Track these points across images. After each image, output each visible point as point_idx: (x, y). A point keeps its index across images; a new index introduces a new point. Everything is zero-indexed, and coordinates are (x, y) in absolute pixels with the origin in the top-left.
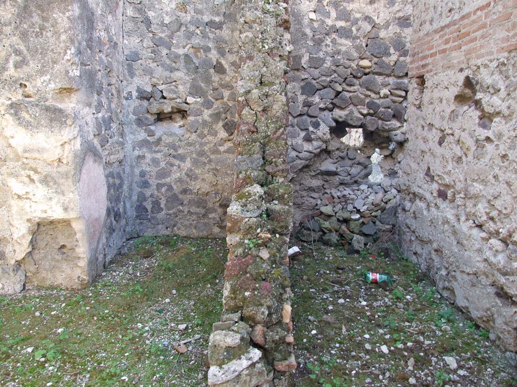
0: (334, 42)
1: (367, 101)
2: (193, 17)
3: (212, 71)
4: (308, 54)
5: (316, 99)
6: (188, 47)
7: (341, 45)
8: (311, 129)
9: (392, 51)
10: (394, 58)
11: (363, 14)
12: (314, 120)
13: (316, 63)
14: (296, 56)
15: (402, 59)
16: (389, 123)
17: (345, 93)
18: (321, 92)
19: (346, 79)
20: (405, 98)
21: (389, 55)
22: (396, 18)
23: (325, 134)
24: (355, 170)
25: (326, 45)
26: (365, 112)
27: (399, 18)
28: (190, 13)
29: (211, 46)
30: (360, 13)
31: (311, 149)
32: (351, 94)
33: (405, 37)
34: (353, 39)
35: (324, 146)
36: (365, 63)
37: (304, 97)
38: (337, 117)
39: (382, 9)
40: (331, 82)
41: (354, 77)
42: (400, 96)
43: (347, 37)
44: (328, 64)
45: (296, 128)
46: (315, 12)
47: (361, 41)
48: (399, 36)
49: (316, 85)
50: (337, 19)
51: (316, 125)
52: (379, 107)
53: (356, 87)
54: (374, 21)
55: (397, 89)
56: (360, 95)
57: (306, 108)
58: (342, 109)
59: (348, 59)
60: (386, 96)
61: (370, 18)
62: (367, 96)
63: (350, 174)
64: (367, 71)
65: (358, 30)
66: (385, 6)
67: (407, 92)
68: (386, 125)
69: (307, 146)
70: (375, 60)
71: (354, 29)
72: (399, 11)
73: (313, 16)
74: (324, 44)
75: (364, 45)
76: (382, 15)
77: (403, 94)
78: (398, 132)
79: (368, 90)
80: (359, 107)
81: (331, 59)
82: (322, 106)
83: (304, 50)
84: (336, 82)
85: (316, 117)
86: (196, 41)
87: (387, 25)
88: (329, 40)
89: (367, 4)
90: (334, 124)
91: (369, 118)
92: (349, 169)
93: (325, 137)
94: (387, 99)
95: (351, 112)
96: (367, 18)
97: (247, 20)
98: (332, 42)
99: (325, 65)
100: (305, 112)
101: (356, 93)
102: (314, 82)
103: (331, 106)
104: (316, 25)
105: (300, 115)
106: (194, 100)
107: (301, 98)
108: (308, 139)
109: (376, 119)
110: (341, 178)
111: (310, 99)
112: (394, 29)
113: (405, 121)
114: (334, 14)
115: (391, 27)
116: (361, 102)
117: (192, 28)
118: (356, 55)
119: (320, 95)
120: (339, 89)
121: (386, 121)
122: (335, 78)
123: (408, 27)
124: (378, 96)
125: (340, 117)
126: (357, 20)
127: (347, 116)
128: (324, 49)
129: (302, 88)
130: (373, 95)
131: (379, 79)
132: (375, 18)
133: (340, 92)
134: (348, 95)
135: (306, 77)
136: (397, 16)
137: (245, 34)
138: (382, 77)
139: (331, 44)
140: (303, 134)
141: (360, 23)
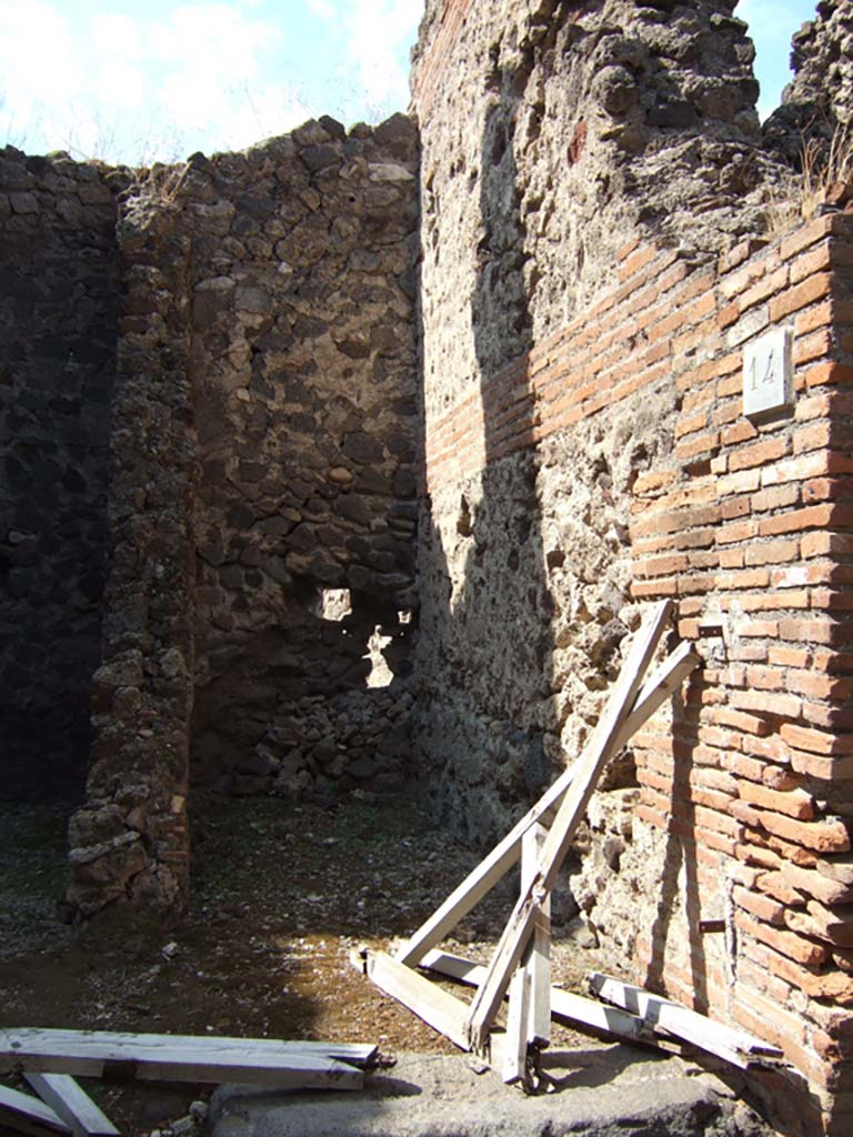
0: (283, 437)
1: (347, 537)
2: (23, 393)
3: (59, 485)
4: (237, 459)
5: (256, 535)
6: (13, 443)
7: (296, 443)
8: (246, 587)
9: (386, 453)
10: (390, 465)
11: (333, 392)
12: (251, 572)
13: (251, 472)
14: (215, 461)
15: (404, 466)
16: (388, 576)
17: (307, 525)
18: (263, 523)
19: (308, 500)
20: (415, 532)
21: (383, 460)
22: (388, 399)
23: (272, 597)
24: (336, 666)
25: (269, 444)
26: (344, 556)
27: (396, 400)
28: (18, 385)
29: (56, 442)
30: (326, 391)
31: (247, 623)
32: (318, 527)
33: (408, 432)
34: (317, 432)
35: (274, 621)
36: (341, 473)
37: (234, 531)
38: (294, 566)
39: (364, 386)
40: (282, 505)
41: (324, 497)
42: (407, 530)
43: (307, 430)
44: (274, 474)
45: (219, 587)
46: (247, 388)
47: (330, 437)
48: (397, 428)
49: (253, 510)
50: (286, 400)
51: (256, 582)
52: (367, 547)
53: (325, 515)
54: (351, 404)
55: (400, 517)
56: (333, 527)
57: (236, 552)
58: (301, 552)
59: (309, 467)
60: (380, 530)
61: (345, 400)
62: (347, 530)
63: (327, 674)
64: (346, 487)
65: (323, 419)
66: (370, 381)
67: (416, 521)
68: (384, 579)
69: (239, 620)
70: (359, 468)
71: (317, 416)
72: (393, 389)
73: (244, 395)
74: (266, 440)
75: (336, 443)
76: (365, 395)
77: (411, 525)
78: (408, 591)
79: (347, 518)
80: (333, 548)
81: (279, 466)
82: (265, 546)
83: (229, 451)
84: (289, 506)
85: (254, 567)
86: (30, 432)
87: (374, 412)
88: (274, 435)
89: (337, 377)
90: (288, 579)
91: (353, 567)
92: (325, 663)
93: (272, 602)
94: (386, 536)
95: (319, 557)
96: (342, 400)
97: (124, 411)
98: (279, 437)
99: (269, 477)
100: (234, 558)
101: (327, 525)
102: (249, 505)
103: (282, 548)
104: (250, 410)
105: (226, 564)
106: (23, 537)
107: (226, 534)
108: (241, 606)
109: (366, 569)
110: (311, 680)
111: (244, 535)
112: (386, 418)
113: (418, 571)
114: (281, 393)
115: (381, 415)
116: (336, 540)
117: (21, 411)
118: (322, 460)
119: (261, 528)
120: (296, 517)
121: (384, 572)
122: (288, 498)
123: (411, 415)
124: (366, 529)
125: (300, 566)
126: (323, 402)
127: (310, 564)
128: (266, 449)
129: (228, 516)
130: (358, 529)
131: (367, 501)
132: (354, 400)
133: (299, 523)
134: (311, 528)
135: (234, 496)
136: (391, 396)
137: (120, 432)
138: (371, 498)
139: (278, 442)
140: (231, 598)
141: (327, 407)
